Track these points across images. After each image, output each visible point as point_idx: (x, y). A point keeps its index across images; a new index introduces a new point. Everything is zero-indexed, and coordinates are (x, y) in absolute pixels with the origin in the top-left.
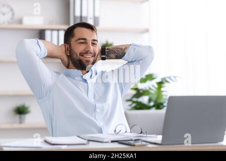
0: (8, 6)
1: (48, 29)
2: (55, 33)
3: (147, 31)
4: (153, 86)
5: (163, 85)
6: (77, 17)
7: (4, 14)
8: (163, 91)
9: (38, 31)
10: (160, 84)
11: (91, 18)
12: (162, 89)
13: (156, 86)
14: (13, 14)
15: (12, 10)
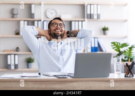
0: (54, 10)
1: (73, 21)
2: (77, 23)
3: (126, 21)
4: (127, 49)
5: (132, 49)
6: (89, 14)
7: (52, 14)
8: (132, 52)
9: (69, 22)
10: (131, 48)
11: (96, 15)
12: (132, 51)
13: (128, 49)
14: (56, 14)
15: (56, 11)
